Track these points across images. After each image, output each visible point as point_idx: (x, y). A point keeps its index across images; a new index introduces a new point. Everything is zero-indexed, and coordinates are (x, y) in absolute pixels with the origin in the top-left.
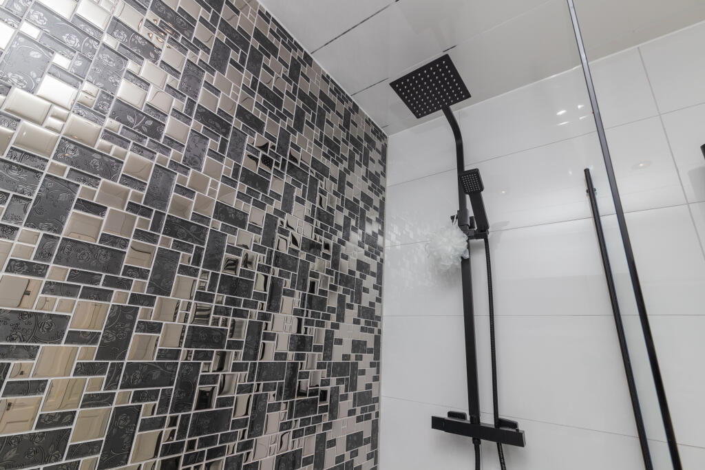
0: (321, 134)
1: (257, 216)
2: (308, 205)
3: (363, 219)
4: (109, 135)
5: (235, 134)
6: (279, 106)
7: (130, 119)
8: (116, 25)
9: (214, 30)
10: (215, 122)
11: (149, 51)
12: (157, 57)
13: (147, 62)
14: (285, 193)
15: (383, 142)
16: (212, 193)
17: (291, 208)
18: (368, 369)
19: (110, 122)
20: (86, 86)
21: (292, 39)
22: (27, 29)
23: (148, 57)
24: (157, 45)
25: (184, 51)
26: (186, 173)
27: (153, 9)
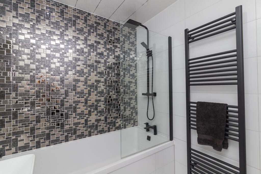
0: (114, 38)
1: (102, 61)
2: (113, 55)
3: (129, 55)
4: (78, 55)
5: (95, 46)
6: (103, 36)
7: (79, 51)
8: (73, 37)
9: (87, 28)
10: (91, 46)
11: (78, 38)
12: (80, 39)
13: (79, 40)
14: (107, 54)
15: (135, 31)
16: (94, 59)
17: (109, 57)
18: (133, 86)
19: (77, 53)
20: (73, 49)
21: (103, 18)
22: (65, 44)
23: (79, 39)
24: (79, 37)
25: (83, 35)
26: (89, 57)
27: (77, 30)
